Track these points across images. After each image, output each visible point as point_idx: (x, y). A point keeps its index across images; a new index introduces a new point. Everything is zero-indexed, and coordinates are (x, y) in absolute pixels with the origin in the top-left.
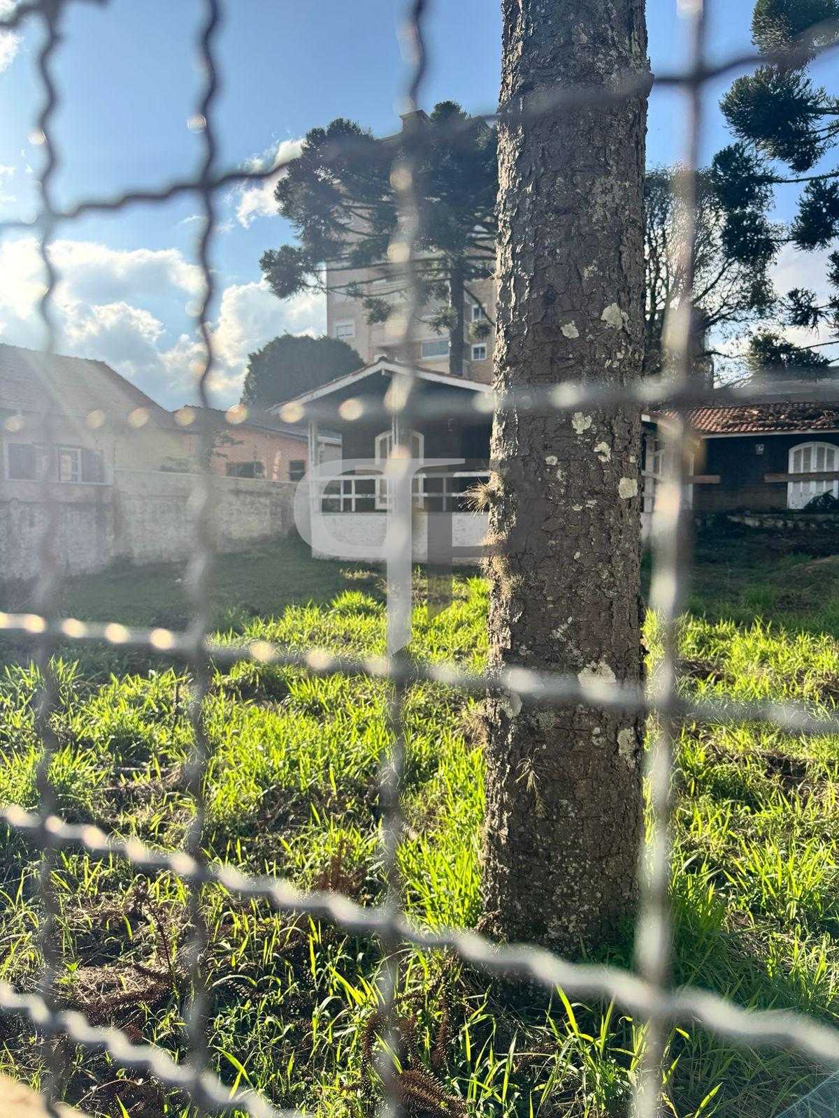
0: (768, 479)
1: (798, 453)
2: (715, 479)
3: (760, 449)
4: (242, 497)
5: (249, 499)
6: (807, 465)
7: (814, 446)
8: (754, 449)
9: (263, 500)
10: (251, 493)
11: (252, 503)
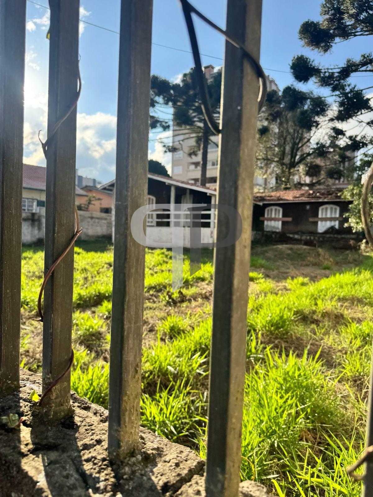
0: (311, 220)
1: (323, 209)
2: (290, 219)
3: (308, 207)
4: (93, 220)
5: (97, 220)
6: (326, 214)
7: (328, 206)
8: (306, 207)
9: (103, 221)
10: (98, 218)
11: (98, 222)
